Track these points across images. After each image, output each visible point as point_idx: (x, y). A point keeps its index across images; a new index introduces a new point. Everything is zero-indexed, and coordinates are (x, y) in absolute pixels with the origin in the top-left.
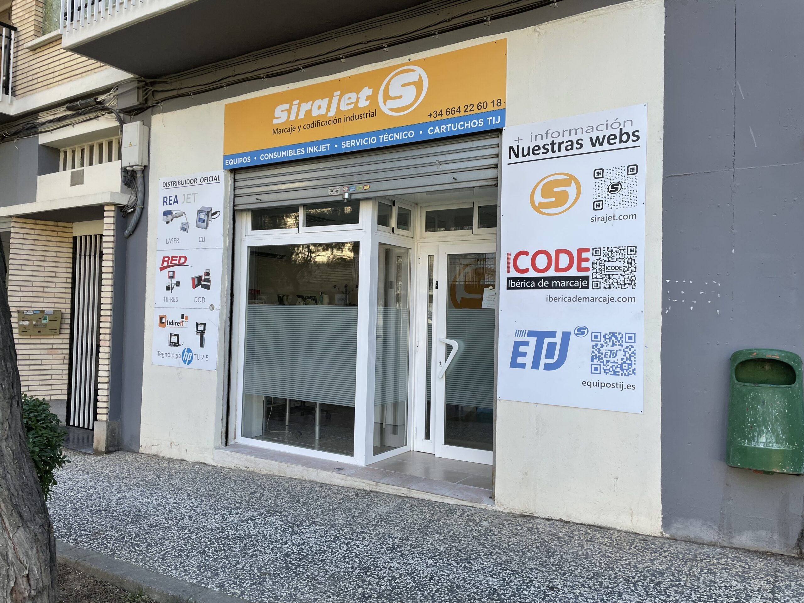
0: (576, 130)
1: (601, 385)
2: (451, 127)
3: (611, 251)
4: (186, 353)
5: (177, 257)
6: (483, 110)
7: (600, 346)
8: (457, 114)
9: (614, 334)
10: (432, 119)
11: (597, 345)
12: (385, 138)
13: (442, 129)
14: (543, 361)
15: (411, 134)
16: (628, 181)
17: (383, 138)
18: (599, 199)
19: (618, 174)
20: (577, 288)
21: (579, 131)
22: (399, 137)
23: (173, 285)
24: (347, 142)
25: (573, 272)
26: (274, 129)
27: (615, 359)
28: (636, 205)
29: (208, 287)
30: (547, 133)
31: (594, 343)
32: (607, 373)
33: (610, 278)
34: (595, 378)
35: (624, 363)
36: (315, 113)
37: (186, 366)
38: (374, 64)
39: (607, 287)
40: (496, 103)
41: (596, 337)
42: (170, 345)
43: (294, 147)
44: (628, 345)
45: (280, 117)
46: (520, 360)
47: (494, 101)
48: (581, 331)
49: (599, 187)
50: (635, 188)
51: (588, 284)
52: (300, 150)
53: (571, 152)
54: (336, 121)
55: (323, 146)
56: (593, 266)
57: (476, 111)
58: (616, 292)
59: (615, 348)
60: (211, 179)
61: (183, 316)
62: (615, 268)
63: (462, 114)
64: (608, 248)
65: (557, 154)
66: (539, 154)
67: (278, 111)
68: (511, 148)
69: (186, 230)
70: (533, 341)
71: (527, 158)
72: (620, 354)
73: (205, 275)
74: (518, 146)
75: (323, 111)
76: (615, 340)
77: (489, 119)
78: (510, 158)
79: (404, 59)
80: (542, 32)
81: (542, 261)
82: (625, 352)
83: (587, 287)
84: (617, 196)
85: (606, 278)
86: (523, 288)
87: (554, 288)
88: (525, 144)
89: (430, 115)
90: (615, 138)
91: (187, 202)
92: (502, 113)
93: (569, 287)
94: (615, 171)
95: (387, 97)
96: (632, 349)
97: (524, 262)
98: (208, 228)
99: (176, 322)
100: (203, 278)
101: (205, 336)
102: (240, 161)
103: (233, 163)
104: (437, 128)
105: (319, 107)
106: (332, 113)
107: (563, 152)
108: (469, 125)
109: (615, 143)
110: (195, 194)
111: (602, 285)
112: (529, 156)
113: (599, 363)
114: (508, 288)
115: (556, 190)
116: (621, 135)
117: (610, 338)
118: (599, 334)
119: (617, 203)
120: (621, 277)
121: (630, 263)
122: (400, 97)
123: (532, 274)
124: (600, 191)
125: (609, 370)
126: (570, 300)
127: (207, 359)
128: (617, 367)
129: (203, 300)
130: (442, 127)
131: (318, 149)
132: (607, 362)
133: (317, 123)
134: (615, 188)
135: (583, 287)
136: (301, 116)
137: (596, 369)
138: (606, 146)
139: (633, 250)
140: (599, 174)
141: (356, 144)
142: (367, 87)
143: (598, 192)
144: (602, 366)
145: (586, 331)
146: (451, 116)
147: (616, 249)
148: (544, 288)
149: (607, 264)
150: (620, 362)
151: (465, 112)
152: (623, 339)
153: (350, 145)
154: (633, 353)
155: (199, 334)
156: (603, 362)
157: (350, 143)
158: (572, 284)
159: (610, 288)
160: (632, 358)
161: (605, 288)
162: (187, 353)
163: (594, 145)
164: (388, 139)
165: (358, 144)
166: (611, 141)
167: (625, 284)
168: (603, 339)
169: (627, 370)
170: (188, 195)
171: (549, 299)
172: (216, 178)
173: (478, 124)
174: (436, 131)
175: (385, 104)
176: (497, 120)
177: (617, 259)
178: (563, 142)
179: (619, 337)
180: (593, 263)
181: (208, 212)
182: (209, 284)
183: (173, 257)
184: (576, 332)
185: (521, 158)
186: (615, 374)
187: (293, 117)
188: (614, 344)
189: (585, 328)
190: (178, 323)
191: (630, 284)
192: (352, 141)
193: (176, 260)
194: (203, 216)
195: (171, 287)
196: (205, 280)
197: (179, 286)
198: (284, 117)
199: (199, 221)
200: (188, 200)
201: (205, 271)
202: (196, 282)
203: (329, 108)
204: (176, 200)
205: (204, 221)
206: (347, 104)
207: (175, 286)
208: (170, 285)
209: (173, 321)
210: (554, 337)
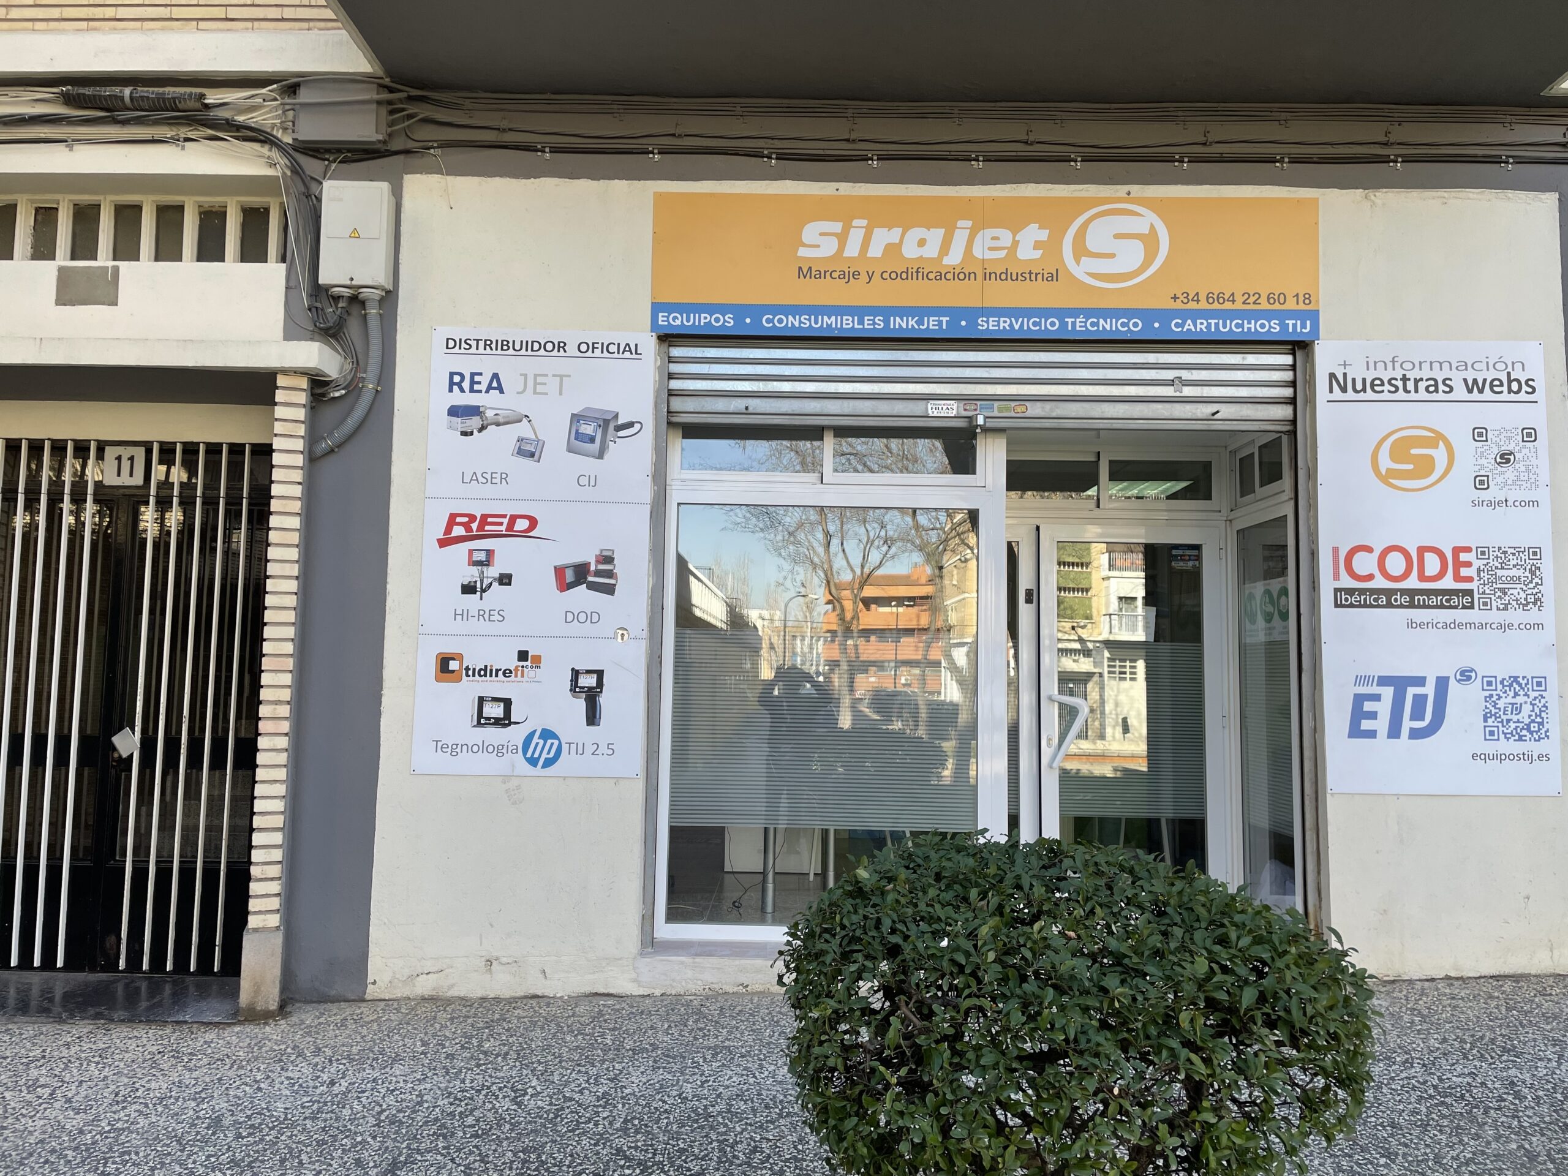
0: (1441, 364)
1: (1501, 758)
2: (1217, 325)
3: (1505, 553)
4: (535, 740)
5: (504, 516)
6: (1277, 306)
7: (1495, 697)
8: (1228, 306)
9: (1516, 678)
10: (1178, 305)
11: (1491, 696)
12: (1078, 324)
13: (1199, 326)
14: (1407, 724)
15: (1136, 325)
16: (1524, 451)
17: (1074, 324)
18: (1482, 473)
19: (1509, 438)
20: (1456, 607)
21: (1446, 366)
22: (1107, 326)
23: (486, 582)
24: (991, 319)
25: (1448, 582)
26: (800, 268)
27: (1519, 717)
28: (1537, 487)
29: (610, 590)
30: (1393, 362)
31: (1487, 693)
32: (1508, 739)
33: (1505, 594)
34: (1490, 748)
35: (1533, 721)
36: (910, 251)
37: (538, 771)
38: (1049, 186)
39: (1502, 607)
40: (1301, 298)
41: (1489, 683)
42: (479, 724)
43: (859, 312)
44: (1536, 694)
45: (818, 246)
46: (1366, 725)
47: (1297, 295)
48: (1466, 675)
49: (1482, 456)
50: (1534, 462)
51: (1472, 602)
52: (873, 320)
53: (1434, 396)
54: (962, 275)
55: (931, 319)
56: (1479, 575)
57: (1264, 305)
58: (1515, 616)
59: (1519, 700)
60: (613, 348)
61: (523, 656)
62: (1512, 578)
63: (1238, 305)
64: (1500, 548)
65: (1413, 396)
66: (1383, 391)
67: (811, 232)
68: (1332, 376)
69: (532, 455)
70: (1388, 693)
71: (1361, 396)
72: (1527, 709)
73: (598, 562)
74: (1345, 375)
75: (931, 251)
76: (1518, 688)
77: (1291, 322)
78: (1331, 391)
79: (1121, 190)
80: (1378, 201)
81: (1396, 564)
82: (1533, 705)
83: (1472, 607)
84: (1509, 472)
85: (1499, 594)
86: (1366, 606)
87: (1419, 607)
88: (1357, 372)
89: (1175, 298)
90: (1501, 385)
91: (535, 393)
92: (1314, 316)
93: (1442, 607)
94: (1505, 434)
95: (1081, 250)
96: (1543, 701)
97: (1365, 564)
98: (606, 457)
99: (497, 671)
100: (593, 568)
101: (603, 700)
102: (703, 321)
103: (678, 321)
104: (1189, 321)
106: (954, 258)
107: (1422, 394)
108: (1252, 326)
109: (1501, 392)
110: (561, 377)
111: (1494, 604)
112: (1365, 392)
113: (1496, 724)
114: (1337, 606)
115: (1414, 451)
116: (1510, 382)
117: (1510, 685)
118: (1493, 679)
119: (1510, 482)
120: (1521, 593)
121: (1533, 573)
122: (1112, 256)
123: (1380, 583)
124: (1484, 461)
125: (1511, 733)
126: (1446, 626)
127: (611, 752)
128: (1523, 729)
129: (593, 617)
130: (1199, 321)
131: (920, 322)
132: (1508, 721)
133: (917, 272)
134: (1505, 458)
135: (1464, 607)
136: (876, 251)
137: (1492, 733)
138: (1488, 394)
139: (1536, 552)
140: (1480, 435)
141: (1011, 325)
142: (1037, 225)
143: (1480, 462)
144: (1501, 729)
145: (1473, 674)
146: (1216, 306)
147: (1512, 551)
148: (1401, 606)
149: (1500, 573)
150: (1527, 721)
151: (1244, 303)
152: (1530, 686)
153: (998, 325)
154: (1544, 706)
155: (584, 695)
156: (1502, 722)
157: (999, 322)
158: (1448, 601)
159: (1506, 609)
160: (1543, 715)
161: (1498, 609)
162: (541, 742)
163: (1470, 391)
164: (1085, 326)
165: (1017, 327)
166: (1496, 389)
167: (1528, 603)
168: (1500, 687)
169: (1537, 732)
170: (536, 376)
171: (1411, 624)
172: (631, 350)
173: (1272, 328)
174: (1186, 327)
175: (1078, 263)
176: (1304, 326)
177: (1514, 566)
178: (1421, 379)
179: (1523, 682)
180: (1479, 570)
181: (606, 422)
182: (612, 581)
183: (484, 517)
184: (1458, 677)
185: (1350, 394)
186: (1520, 739)
187: (852, 250)
188: (1516, 694)
189: (1472, 670)
190: (507, 673)
191: (1535, 604)
192: (1002, 319)
193: (501, 524)
194: (588, 429)
195: (479, 585)
196: (598, 573)
197: (509, 584)
198: (828, 248)
199: (576, 439)
200: (539, 389)
201: (598, 553)
202: (570, 576)
203: (945, 247)
204: (495, 384)
205: (592, 440)
206: (990, 249)
207: (495, 585)
208: (476, 582)
209: (486, 667)
210: (1424, 685)
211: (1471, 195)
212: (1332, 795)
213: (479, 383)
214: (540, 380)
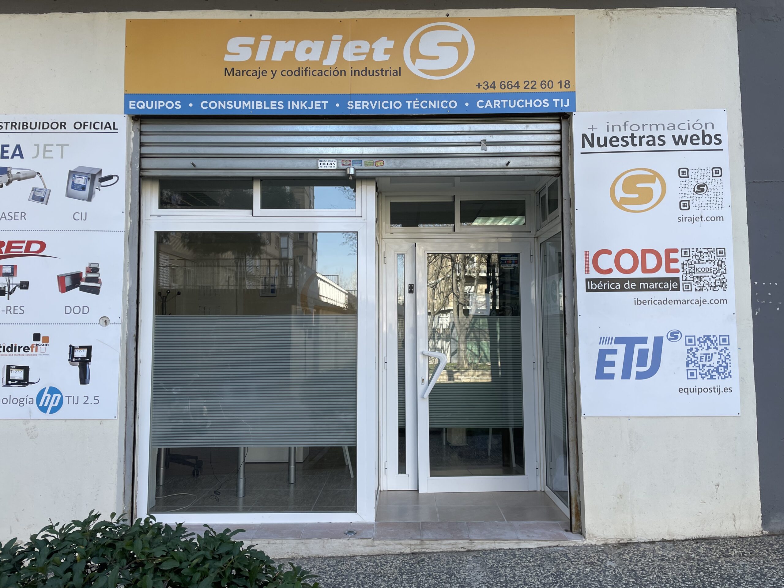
0: (657, 126)
1: (699, 391)
2: (507, 103)
3: (701, 252)
4: (45, 394)
5: (23, 242)
6: (547, 90)
7: (694, 350)
8: (514, 90)
9: (708, 337)
10: (481, 90)
11: (692, 349)
12: (414, 105)
13: (495, 104)
14: (635, 369)
15: (453, 104)
16: (714, 183)
17: (412, 104)
18: (685, 199)
19: (703, 175)
20: (667, 290)
21: (660, 127)
22: (434, 106)
23: (12, 287)
24: (356, 102)
25: (662, 273)
26: (226, 69)
27: (711, 363)
28: (722, 207)
29: (96, 291)
30: (625, 125)
31: (689, 347)
32: (703, 378)
33: (701, 280)
34: (692, 384)
35: (720, 366)
36: (301, 56)
37: (47, 415)
38: (394, 11)
39: (698, 289)
40: (563, 84)
41: (690, 341)
42: (7, 384)
43: (267, 98)
44: (723, 347)
45: (238, 54)
46: (607, 370)
47: (561, 82)
48: (674, 335)
49: (685, 187)
50: (720, 190)
51: (679, 286)
52: (277, 104)
53: (652, 148)
54: (335, 72)
55: (316, 102)
56: (683, 268)
57: (539, 89)
58: (708, 295)
59: (711, 351)
60: (98, 126)
61: (37, 337)
62: (705, 269)
63: (521, 90)
64: (697, 249)
65: (638, 148)
66: (618, 145)
67: (233, 44)
68: (584, 136)
69: (42, 200)
70: (621, 348)
71: (604, 149)
72: (716, 357)
73: (88, 272)
74: (593, 135)
75: (315, 56)
76: (710, 343)
77: (556, 100)
78: (583, 146)
79: (442, 13)
80: (615, 17)
81: (627, 261)
82: (720, 355)
83: (678, 289)
84: (703, 198)
85: (696, 280)
86: (607, 290)
87: (642, 290)
88: (601, 133)
89: (479, 86)
90: (698, 139)
91: (44, 157)
92: (572, 96)
93: (658, 289)
94: (700, 172)
95: (416, 55)
96: (727, 352)
97: (606, 262)
98: (93, 199)
99: (20, 348)
100: (84, 276)
101: (92, 366)
102: (160, 106)
103: (143, 106)
104: (489, 101)
105: (308, 51)
106: (330, 61)
107: (645, 147)
108: (531, 103)
109: (698, 144)
110: (62, 146)
111: (693, 287)
112: (606, 146)
113: (695, 368)
114: (588, 290)
115: (639, 185)
116: (704, 136)
117: (705, 342)
118: (693, 338)
119: (704, 204)
120: (712, 279)
121: (720, 265)
122: (437, 58)
123: (616, 274)
124: (686, 191)
125: (706, 374)
126: (661, 302)
127: (97, 402)
128: (713, 371)
129: (84, 310)
130: (495, 101)
131: (308, 105)
132: (703, 366)
133: (306, 71)
134: (700, 188)
135: (673, 290)
136: (277, 56)
137: (692, 374)
138: (689, 146)
139: (722, 252)
140: (684, 173)
141: (370, 106)
142: (386, 38)
143: (683, 191)
144: (698, 371)
145: (679, 335)
146: (506, 90)
147: (706, 251)
148: (631, 290)
149: (697, 266)
150: (716, 365)
151: (525, 88)
152: (718, 342)
153: (361, 106)
154: (728, 355)
155: (78, 363)
156: (699, 366)
157: (361, 104)
158: (662, 286)
159: (701, 290)
160: (727, 361)
161: (696, 290)
162: (49, 396)
163: (677, 144)
164: (419, 106)
165: (373, 107)
166: (694, 142)
167: (716, 286)
168: (697, 343)
169: (723, 373)
170: (45, 146)
171: (637, 302)
172: (110, 126)
173: (543, 105)
174: (487, 105)
175: (414, 63)
176: (565, 103)
177: (707, 261)
178: (644, 137)
179: (714, 339)
180: (683, 264)
181: (93, 176)
182: (97, 285)
183: (10, 243)
184: (669, 337)
185: (596, 148)
186: (712, 378)
187: (261, 56)
188: (709, 348)
189: (678, 332)
190: (26, 349)
191: (721, 286)
192: (363, 102)
193: (21, 247)
194: (81, 181)
195: (7, 290)
196: (88, 280)
197: (27, 288)
198: (245, 55)
199: (72, 188)
200: (48, 154)
201: (88, 266)
202: (68, 282)
203: (324, 54)
204: (17, 152)
205: (83, 188)
206: (355, 54)
207: (18, 289)
208: (5, 287)
209: (12, 345)
210: (646, 343)
211: (677, 11)
212: (585, 418)
213: (7, 152)
214: (48, 148)
